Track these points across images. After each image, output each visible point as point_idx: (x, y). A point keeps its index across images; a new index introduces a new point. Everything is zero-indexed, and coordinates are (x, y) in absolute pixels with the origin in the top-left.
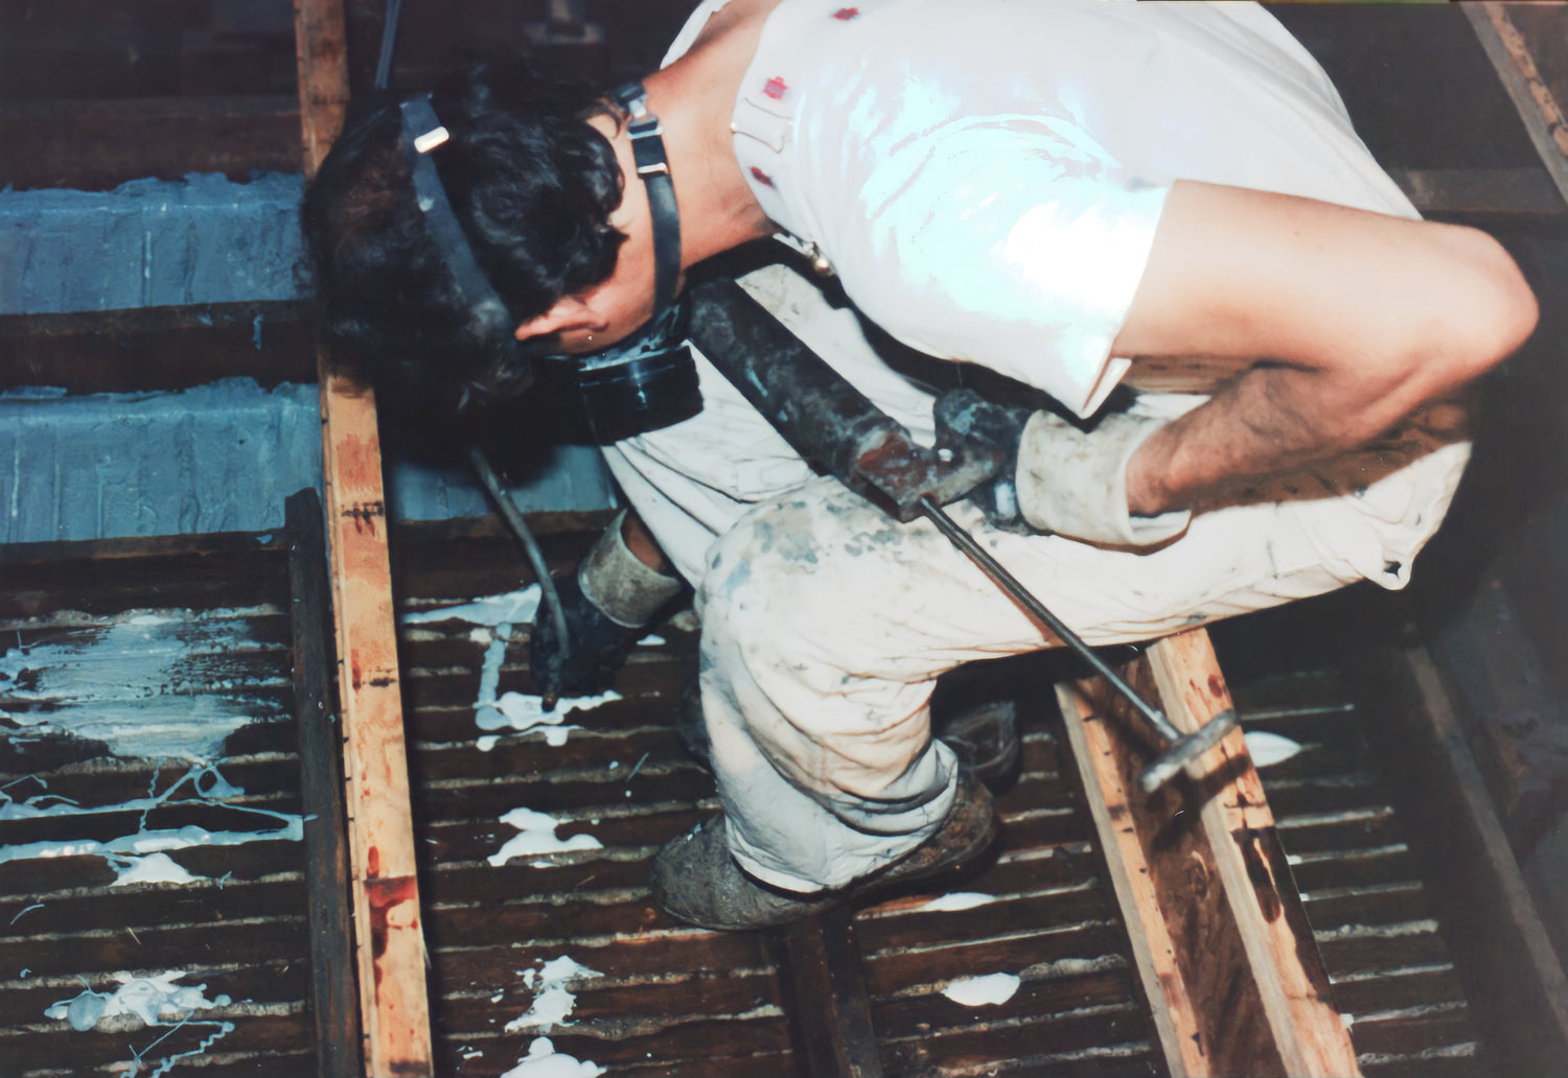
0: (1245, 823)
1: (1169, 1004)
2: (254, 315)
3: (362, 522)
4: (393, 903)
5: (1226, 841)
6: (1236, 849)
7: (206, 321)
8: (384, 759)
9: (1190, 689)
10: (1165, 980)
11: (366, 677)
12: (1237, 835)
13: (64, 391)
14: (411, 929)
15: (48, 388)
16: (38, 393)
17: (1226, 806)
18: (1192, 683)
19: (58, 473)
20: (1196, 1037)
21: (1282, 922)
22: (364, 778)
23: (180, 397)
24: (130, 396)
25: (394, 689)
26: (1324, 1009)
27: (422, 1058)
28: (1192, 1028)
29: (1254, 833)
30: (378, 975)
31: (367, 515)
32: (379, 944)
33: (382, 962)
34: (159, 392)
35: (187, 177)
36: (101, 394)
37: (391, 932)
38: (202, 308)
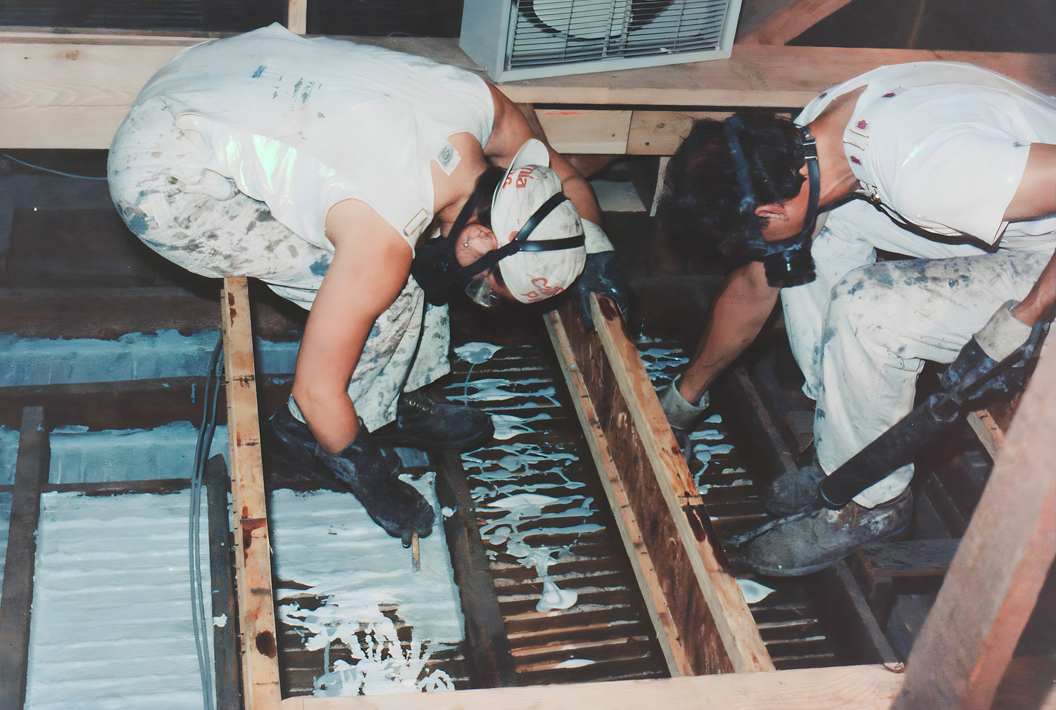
0: (688, 503)
1: (664, 625)
2: (191, 382)
3: (244, 383)
4: (255, 528)
5: (679, 512)
6: (684, 514)
7: (166, 385)
8: (252, 473)
9: (662, 451)
10: (662, 616)
11: (243, 442)
12: (684, 508)
13: (88, 428)
14: (264, 539)
15: (79, 426)
16: (74, 429)
17: (679, 497)
18: (663, 449)
19: (82, 471)
20: (678, 639)
21: (706, 543)
22: (241, 480)
23: (150, 432)
24: (123, 432)
25: (258, 446)
26: (726, 576)
27: (268, 588)
28: (676, 634)
29: (693, 507)
30: (246, 556)
31: (246, 381)
32: (247, 543)
33: (248, 551)
34: (138, 430)
35: (157, 332)
36: (107, 431)
37: (253, 540)
38: (165, 380)
